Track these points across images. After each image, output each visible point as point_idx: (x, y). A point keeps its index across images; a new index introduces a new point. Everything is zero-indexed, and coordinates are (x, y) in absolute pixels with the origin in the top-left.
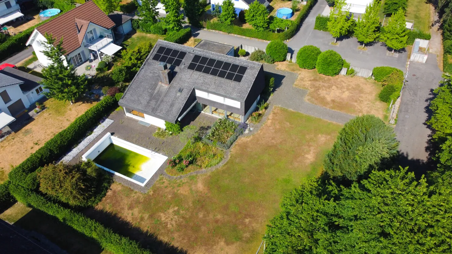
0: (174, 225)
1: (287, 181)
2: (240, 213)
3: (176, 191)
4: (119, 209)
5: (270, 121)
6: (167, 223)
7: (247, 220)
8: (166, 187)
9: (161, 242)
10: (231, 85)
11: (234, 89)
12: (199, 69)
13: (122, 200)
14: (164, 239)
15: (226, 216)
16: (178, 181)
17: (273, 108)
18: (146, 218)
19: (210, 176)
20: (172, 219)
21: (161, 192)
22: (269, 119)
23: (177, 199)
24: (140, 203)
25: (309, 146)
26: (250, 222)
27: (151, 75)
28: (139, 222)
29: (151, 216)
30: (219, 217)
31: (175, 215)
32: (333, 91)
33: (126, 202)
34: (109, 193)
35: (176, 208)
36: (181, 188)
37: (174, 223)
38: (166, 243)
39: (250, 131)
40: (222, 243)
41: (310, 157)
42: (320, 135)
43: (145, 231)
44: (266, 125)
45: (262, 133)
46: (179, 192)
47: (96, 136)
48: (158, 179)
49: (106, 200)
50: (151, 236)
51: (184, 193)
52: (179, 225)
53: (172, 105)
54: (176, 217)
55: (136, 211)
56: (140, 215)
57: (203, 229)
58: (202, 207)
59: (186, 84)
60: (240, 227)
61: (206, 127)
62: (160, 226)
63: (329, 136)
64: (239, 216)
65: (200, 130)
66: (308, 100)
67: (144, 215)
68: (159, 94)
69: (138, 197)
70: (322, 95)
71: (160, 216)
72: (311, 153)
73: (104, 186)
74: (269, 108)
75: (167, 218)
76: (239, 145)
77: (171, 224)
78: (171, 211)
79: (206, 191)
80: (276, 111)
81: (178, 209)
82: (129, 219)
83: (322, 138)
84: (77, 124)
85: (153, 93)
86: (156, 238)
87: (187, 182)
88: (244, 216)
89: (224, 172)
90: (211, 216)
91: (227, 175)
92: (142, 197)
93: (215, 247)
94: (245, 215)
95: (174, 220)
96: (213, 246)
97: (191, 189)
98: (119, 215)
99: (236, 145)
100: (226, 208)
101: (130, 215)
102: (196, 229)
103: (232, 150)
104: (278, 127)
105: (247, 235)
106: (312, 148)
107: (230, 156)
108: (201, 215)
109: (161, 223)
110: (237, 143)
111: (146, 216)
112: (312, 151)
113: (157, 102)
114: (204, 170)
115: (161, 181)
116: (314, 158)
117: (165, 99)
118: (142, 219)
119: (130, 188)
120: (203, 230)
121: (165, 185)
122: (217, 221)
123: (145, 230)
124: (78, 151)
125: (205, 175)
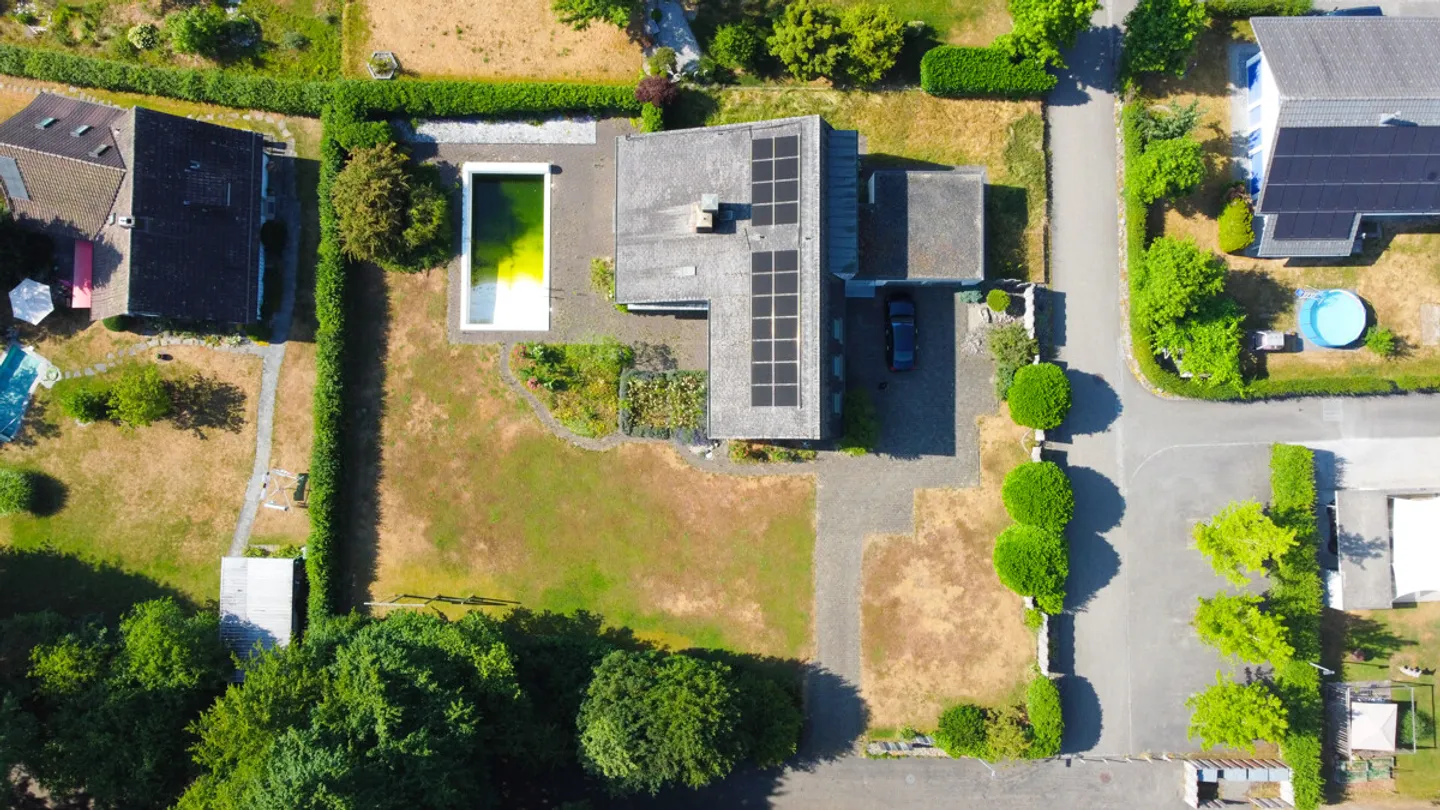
0: (415, 432)
1: (598, 582)
2: (490, 528)
3: (479, 394)
4: (402, 315)
5: (753, 485)
6: (412, 417)
7: (482, 546)
8: (480, 370)
9: (378, 427)
10: (740, 388)
11: (732, 399)
12: (760, 285)
13: (418, 309)
14: (387, 430)
15: (473, 506)
16: (501, 385)
17: (806, 474)
18: (405, 376)
19: (541, 436)
20: (422, 421)
21: (464, 368)
22: (759, 480)
23: (462, 409)
24: (426, 346)
25: (713, 594)
26: (481, 552)
27: (709, 168)
28: (394, 369)
29: (412, 383)
30: (467, 496)
31: (433, 422)
32: (939, 592)
33: (417, 321)
34: (420, 276)
35: (445, 416)
36: (490, 400)
37: (418, 428)
38: (380, 438)
39: (704, 454)
40: (422, 525)
41: (681, 605)
42: (755, 606)
43: (386, 389)
44: (738, 483)
45: (706, 483)
46: (481, 400)
47: (534, 139)
48: (489, 344)
49: (407, 280)
50: (382, 405)
51: (482, 411)
52: (418, 440)
53: (649, 273)
54: (430, 425)
55: (411, 349)
56: (406, 362)
57: (434, 481)
58: (473, 457)
59: (709, 276)
60: (463, 540)
61: (670, 357)
62: (402, 410)
63: (762, 626)
64: (483, 530)
65: (656, 348)
66: (875, 546)
67: (408, 370)
68: (667, 223)
69: (435, 336)
70: (907, 570)
71: (419, 397)
72: (695, 604)
73: (422, 263)
74: (802, 465)
75: (419, 412)
76: (648, 452)
77: (414, 425)
78: (436, 410)
79: (505, 447)
80: (796, 484)
81: (446, 421)
82: (393, 346)
83: (750, 614)
84: (517, 98)
85: (666, 207)
86: (383, 416)
87: (507, 402)
88: (488, 536)
89: (565, 456)
90: (460, 482)
91: (560, 465)
92: (439, 341)
93: (410, 516)
94: (491, 538)
95: (423, 425)
96: (411, 511)
97: (495, 418)
98: (392, 325)
99: (646, 446)
100: (492, 500)
101: (400, 344)
102: (427, 470)
103: (628, 445)
104: (742, 509)
105: (455, 556)
106: (709, 601)
107: (608, 448)
108: (455, 464)
109: (407, 408)
110: (651, 446)
111: (409, 374)
112: (701, 604)
113: (646, 231)
114: (551, 415)
115: (487, 354)
116: (684, 612)
117: (658, 247)
118: (401, 370)
119: (444, 308)
120: (430, 482)
121: (485, 366)
122: (456, 496)
123: (388, 387)
124: (480, 137)
125: (540, 426)
